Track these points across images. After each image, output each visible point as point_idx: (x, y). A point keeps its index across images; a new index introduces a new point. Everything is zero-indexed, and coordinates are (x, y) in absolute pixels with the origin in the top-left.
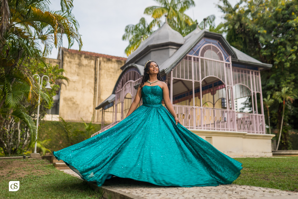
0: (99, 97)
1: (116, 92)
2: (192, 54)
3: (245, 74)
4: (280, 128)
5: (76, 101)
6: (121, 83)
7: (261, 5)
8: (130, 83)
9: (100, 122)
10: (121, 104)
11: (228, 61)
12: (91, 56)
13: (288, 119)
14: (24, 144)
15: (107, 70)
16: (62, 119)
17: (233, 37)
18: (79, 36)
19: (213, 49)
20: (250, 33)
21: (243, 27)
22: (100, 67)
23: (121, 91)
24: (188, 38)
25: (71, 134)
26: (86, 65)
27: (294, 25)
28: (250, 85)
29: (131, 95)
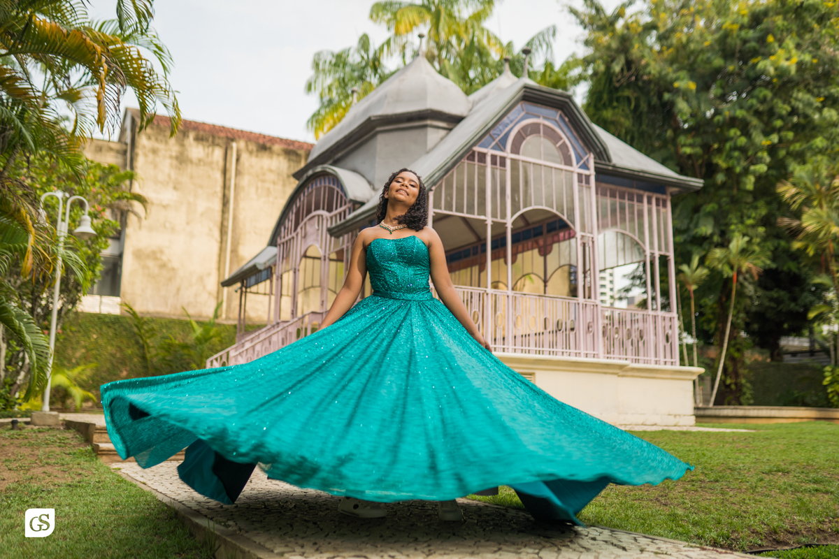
0: (234, 251)
1: (279, 241)
2: (486, 147)
3: (631, 202)
4: (721, 346)
5: (169, 261)
6: (292, 216)
7: (685, 11)
8: (316, 218)
9: (234, 320)
10: (291, 273)
11: (585, 166)
12: (214, 137)
13: (743, 320)
14: (15, 383)
15: (257, 176)
16: (131, 309)
17: (605, 96)
18: (170, 94)
19: (544, 133)
20: (652, 86)
21: (633, 70)
22: (239, 168)
23: (293, 238)
24: (480, 100)
25: (153, 352)
26: (200, 160)
27: (772, 70)
28: (641, 232)
29: (320, 250)
